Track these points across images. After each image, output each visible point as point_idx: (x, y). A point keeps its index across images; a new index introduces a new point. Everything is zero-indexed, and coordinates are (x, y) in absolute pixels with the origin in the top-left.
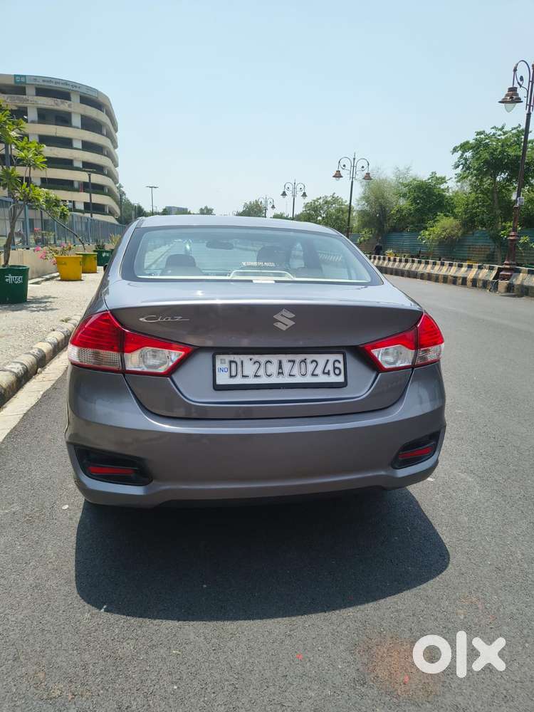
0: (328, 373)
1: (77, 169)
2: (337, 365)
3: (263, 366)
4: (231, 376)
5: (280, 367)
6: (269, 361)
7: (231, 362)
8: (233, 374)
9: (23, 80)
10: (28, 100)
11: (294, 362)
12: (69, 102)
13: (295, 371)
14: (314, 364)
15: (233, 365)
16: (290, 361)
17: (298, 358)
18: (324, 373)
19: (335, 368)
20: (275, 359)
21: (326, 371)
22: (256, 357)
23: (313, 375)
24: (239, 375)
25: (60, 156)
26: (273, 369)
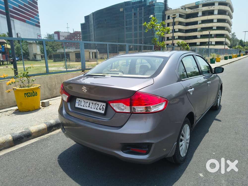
0: (100, 109)
1: (214, 30)
2: (103, 107)
3: (86, 103)
4: (78, 105)
5: (89, 105)
6: (87, 102)
7: (79, 101)
8: (79, 104)
9: (198, 3)
10: (199, 9)
11: (93, 103)
12: (214, 6)
13: (93, 107)
14: (98, 105)
15: (79, 102)
16: (92, 103)
17: (94, 102)
18: (99, 109)
19: (103, 108)
20: (89, 101)
21: (100, 108)
22: (85, 100)
23: (97, 109)
24: (80, 105)
25: (208, 26)
26: (88, 105)
